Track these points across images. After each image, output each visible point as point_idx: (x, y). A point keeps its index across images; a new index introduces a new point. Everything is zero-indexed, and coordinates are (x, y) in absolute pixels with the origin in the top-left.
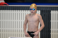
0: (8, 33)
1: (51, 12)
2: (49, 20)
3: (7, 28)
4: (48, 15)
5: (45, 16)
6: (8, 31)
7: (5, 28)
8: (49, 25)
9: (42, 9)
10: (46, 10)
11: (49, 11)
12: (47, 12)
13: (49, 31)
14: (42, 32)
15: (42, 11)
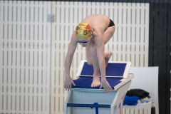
9: (152, 1)
10: (161, 2)
13: (167, 49)
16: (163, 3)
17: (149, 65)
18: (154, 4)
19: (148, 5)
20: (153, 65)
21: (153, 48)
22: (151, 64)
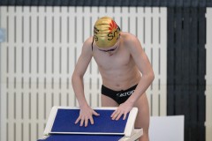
0: (49, 91)
1: (205, 12)
2: (198, 42)
3: (45, 72)
4: (195, 26)
5: (183, 28)
6: (50, 85)
7: (38, 72)
8: (198, 62)
9: (172, 4)
10: (188, 4)
11: (198, 8)
12: (190, 12)
13: (198, 84)
14: (172, 86)
15: (173, 11)
16: (190, 7)
17: (168, 114)
18: (175, 8)
19: (164, 10)
20: (175, 114)
21: (175, 85)
22: (172, 111)
